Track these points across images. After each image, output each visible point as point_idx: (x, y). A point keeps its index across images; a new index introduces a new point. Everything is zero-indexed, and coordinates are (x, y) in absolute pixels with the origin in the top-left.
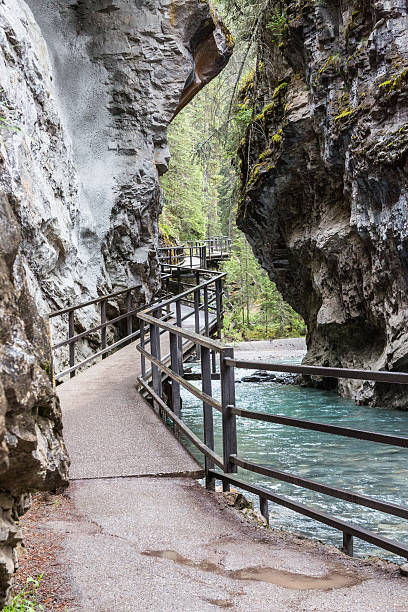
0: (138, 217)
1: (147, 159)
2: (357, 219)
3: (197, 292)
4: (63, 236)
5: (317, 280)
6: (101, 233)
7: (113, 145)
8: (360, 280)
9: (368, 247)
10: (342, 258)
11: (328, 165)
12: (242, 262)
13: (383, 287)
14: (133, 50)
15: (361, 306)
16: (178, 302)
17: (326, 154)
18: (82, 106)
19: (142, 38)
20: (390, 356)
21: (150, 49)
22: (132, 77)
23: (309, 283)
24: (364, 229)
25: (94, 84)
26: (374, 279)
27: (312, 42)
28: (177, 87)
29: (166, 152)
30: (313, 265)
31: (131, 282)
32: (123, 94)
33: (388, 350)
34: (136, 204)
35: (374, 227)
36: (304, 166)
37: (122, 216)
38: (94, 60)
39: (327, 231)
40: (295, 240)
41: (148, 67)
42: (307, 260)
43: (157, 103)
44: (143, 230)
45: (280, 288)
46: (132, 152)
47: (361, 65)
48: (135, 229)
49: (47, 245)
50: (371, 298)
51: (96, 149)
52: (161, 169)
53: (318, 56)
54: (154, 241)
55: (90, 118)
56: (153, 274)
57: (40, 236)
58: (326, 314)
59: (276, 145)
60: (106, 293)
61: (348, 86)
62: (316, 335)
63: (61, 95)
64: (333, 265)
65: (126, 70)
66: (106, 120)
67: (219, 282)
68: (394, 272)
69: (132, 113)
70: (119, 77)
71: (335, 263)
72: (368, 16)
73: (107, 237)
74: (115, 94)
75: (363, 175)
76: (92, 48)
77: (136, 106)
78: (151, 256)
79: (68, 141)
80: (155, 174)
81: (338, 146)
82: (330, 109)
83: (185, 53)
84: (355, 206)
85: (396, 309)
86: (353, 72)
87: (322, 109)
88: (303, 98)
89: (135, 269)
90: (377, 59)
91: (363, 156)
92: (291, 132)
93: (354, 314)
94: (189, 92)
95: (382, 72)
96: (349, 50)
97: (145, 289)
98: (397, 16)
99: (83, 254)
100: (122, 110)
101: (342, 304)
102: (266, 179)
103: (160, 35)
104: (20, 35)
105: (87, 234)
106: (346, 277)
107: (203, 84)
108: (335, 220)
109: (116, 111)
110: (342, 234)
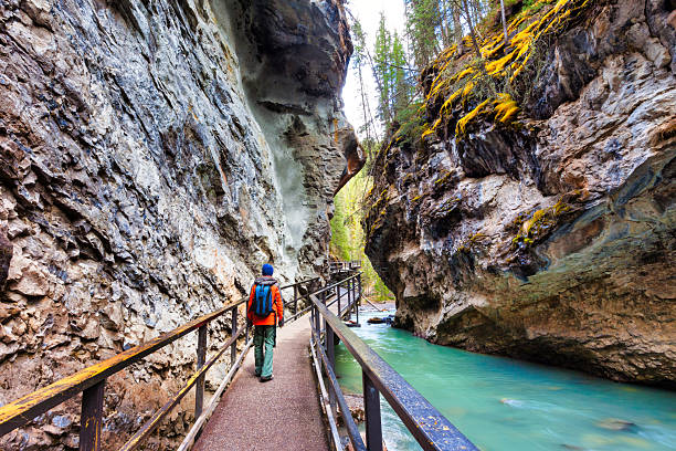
0: (318, 241)
1: (323, 210)
2: (424, 246)
3: (348, 281)
4: (272, 247)
5: (403, 276)
6: (297, 248)
7: (305, 203)
8: (425, 275)
9: (430, 260)
10: (415, 266)
11: (408, 222)
12: (367, 267)
13: (439, 279)
14: (316, 154)
15: (426, 289)
16: (338, 286)
17: (407, 217)
18: (289, 183)
19: (320, 148)
20: (445, 315)
21: (325, 154)
22: (316, 169)
23: (398, 278)
24: (429, 252)
25: (295, 172)
26: (434, 275)
27: (399, 169)
28: (339, 174)
29: (333, 207)
30: (400, 269)
31: (314, 275)
32: (311, 177)
33: (443, 311)
34: (317, 233)
35: (434, 250)
36: (396, 225)
37: (309, 239)
38: (296, 159)
39: (408, 252)
40: (392, 258)
41: (324, 163)
42: (397, 267)
43: (328, 182)
44: (321, 248)
45: (383, 279)
46: (315, 207)
47: (424, 175)
48: (316, 247)
49: (260, 252)
50: (432, 285)
51: (296, 205)
52: (330, 216)
53: (402, 174)
54: (327, 253)
55: (293, 189)
56: (326, 272)
57: (254, 245)
58: (408, 292)
59: (383, 216)
60: (299, 281)
61: (417, 186)
62: (401, 301)
63: (278, 176)
64: (411, 269)
65: (312, 165)
66: (302, 190)
67: (359, 277)
68: (445, 272)
69: (315, 187)
70: (309, 168)
71: (412, 268)
72: (426, 153)
73: (301, 250)
74: (306, 176)
75: (427, 226)
76: (295, 153)
77: (318, 183)
78: (325, 262)
79: (279, 196)
80: (327, 218)
81: (413, 213)
82: (409, 197)
83: (343, 157)
84: (422, 240)
85: (447, 290)
86: (420, 179)
87: (405, 197)
88: (395, 194)
89: (317, 268)
90: (431, 171)
91: (427, 216)
92: (389, 210)
93: (423, 293)
94: (344, 179)
95: (435, 177)
96: (418, 170)
97: (322, 280)
98: (442, 151)
99: (286, 259)
100: (310, 185)
101: (416, 287)
102: (378, 232)
103: (330, 147)
104: (243, 123)
105: (289, 248)
106: (418, 275)
107: (352, 176)
108: (411, 248)
109: (307, 186)
110: (416, 254)
